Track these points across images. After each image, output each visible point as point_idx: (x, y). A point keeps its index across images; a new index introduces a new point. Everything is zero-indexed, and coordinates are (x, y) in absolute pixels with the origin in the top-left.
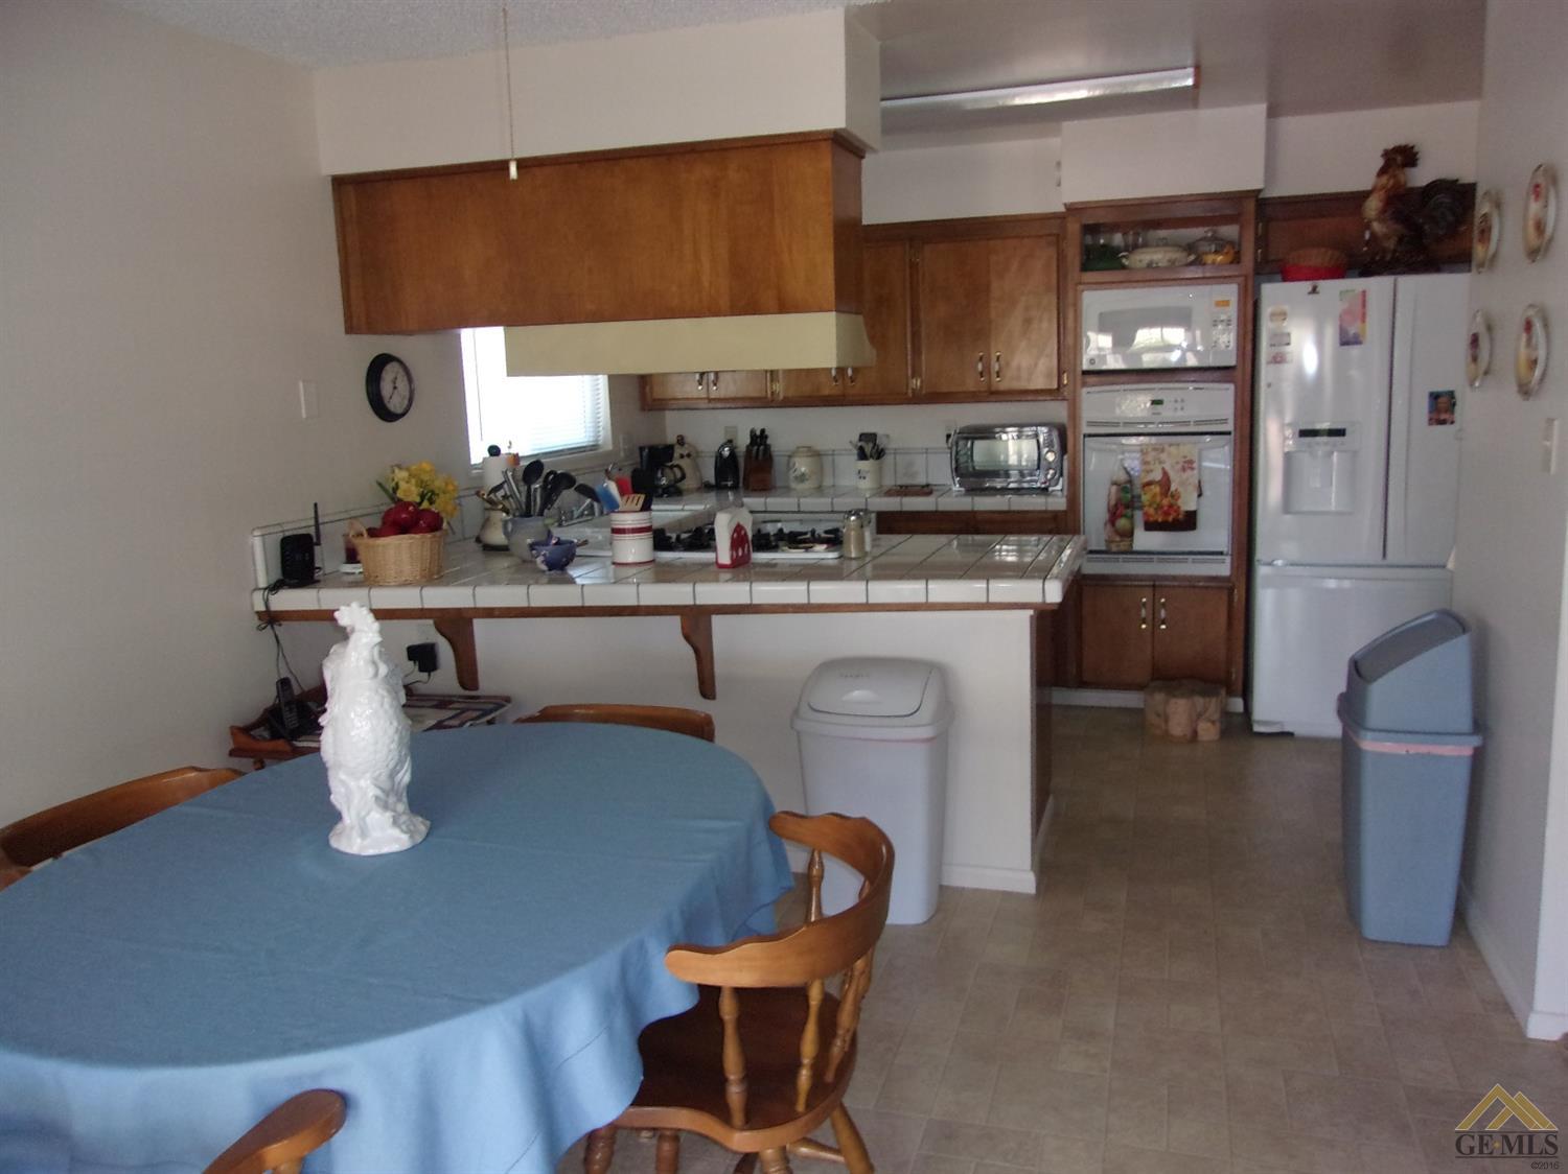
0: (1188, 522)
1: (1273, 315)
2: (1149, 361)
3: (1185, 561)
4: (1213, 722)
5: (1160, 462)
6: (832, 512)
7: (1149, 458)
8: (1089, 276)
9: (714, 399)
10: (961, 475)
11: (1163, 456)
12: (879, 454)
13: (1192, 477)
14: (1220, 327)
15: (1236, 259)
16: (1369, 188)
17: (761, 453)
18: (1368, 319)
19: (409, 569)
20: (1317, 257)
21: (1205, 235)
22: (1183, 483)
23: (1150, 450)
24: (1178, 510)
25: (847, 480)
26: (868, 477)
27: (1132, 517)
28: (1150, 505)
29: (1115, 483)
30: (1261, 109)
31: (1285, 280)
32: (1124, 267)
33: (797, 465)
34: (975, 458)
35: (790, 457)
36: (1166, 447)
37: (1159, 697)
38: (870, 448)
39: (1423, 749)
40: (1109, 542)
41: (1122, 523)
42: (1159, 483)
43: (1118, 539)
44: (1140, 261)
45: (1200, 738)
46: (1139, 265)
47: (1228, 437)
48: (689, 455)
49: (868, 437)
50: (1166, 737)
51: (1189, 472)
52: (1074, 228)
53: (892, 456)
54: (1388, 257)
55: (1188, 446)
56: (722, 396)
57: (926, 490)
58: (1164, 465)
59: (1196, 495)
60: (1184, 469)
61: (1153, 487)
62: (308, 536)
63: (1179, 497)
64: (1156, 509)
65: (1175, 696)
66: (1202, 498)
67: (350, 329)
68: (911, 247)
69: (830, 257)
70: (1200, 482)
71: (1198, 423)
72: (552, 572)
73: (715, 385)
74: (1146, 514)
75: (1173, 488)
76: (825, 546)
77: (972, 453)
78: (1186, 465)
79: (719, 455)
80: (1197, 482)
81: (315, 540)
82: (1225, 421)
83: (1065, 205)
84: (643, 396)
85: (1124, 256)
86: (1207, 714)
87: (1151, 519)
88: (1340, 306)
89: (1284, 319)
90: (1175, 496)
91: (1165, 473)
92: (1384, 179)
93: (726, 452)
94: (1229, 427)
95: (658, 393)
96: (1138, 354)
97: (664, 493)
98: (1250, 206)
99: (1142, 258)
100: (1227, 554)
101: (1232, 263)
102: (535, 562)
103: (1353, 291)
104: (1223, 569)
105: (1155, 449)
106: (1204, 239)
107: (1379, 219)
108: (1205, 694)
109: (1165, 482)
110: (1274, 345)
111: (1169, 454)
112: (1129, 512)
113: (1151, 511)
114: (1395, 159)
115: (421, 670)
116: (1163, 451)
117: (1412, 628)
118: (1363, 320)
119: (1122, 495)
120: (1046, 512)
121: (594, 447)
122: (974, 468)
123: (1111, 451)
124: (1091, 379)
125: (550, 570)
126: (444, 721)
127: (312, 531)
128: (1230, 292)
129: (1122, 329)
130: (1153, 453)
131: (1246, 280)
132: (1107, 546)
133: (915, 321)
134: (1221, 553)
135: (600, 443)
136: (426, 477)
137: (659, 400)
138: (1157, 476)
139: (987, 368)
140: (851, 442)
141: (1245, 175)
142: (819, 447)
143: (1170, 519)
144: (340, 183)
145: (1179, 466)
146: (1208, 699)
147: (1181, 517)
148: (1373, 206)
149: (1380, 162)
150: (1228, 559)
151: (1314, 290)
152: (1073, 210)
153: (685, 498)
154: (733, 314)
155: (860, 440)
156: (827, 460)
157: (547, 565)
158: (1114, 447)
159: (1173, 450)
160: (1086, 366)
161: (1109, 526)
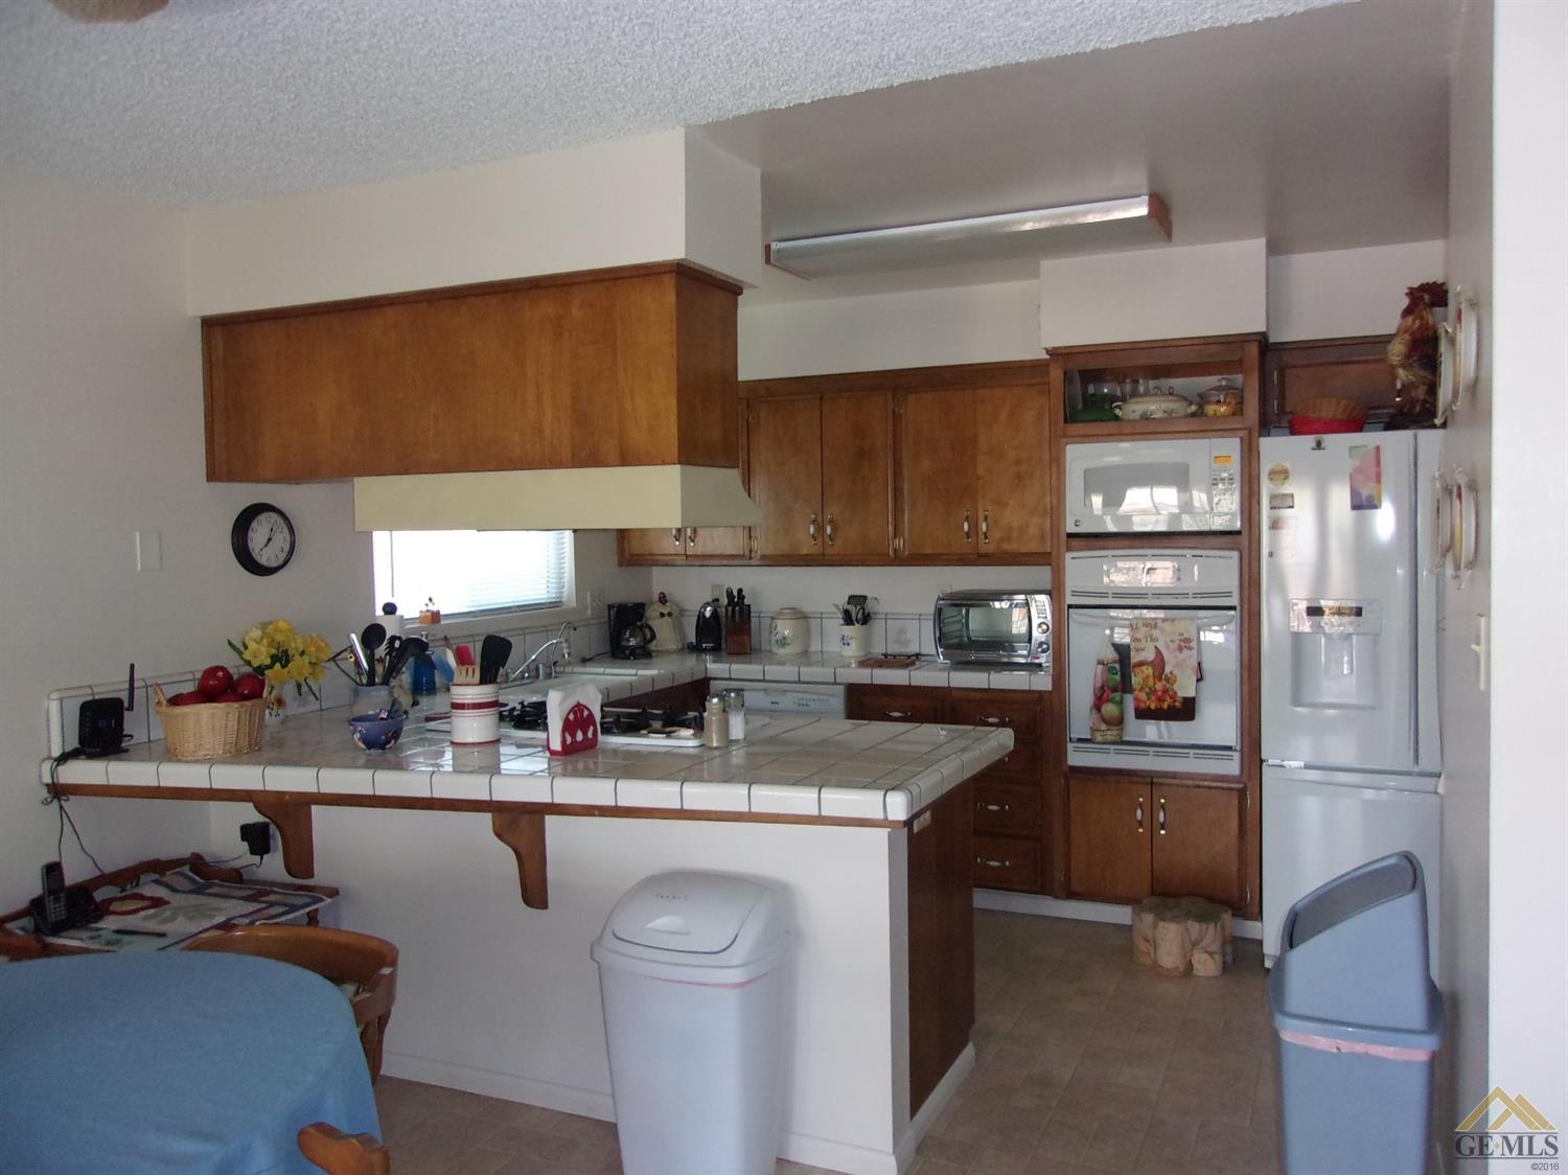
0: (1186, 710)
1: (1273, 474)
2: (1140, 525)
3: (1187, 756)
4: (1211, 954)
5: (1153, 640)
6: (799, 682)
7: (1140, 635)
8: (1074, 428)
9: (691, 556)
10: (947, 647)
11: (1156, 633)
12: (866, 619)
13: (1190, 658)
14: (1220, 486)
15: (1238, 410)
16: (1393, 331)
17: (737, 615)
18: (1383, 480)
19: (213, 742)
20: (1328, 410)
21: (1218, 384)
22: (1179, 665)
23: (1140, 624)
24: (1174, 697)
25: (833, 646)
26: (853, 644)
27: (1121, 703)
28: (1141, 690)
29: (1100, 663)
30: (1259, 245)
31: (1293, 433)
32: (1117, 418)
33: (779, 628)
34: (971, 628)
35: (772, 618)
36: (1160, 622)
37: (1148, 918)
38: (858, 612)
39: (1359, 1048)
40: (1093, 730)
41: (1109, 709)
42: (1151, 664)
43: (1104, 727)
44: (1134, 411)
45: (1195, 972)
46: (1132, 416)
47: (1232, 613)
48: (670, 614)
49: (858, 600)
50: (1156, 969)
51: (1185, 651)
52: (1056, 374)
53: (884, 621)
54: (1418, 409)
55: (1184, 623)
56: (699, 553)
57: (909, 661)
58: (1156, 644)
59: (1195, 679)
60: (1180, 649)
61: (1144, 668)
62: (119, 701)
63: (1175, 681)
64: (1147, 694)
65: (1164, 920)
66: (1201, 683)
67: (212, 476)
68: (894, 396)
69: (673, 403)
70: (1199, 664)
71: (1196, 595)
72: (372, 751)
73: (693, 541)
74: (1136, 699)
75: (1168, 669)
76: (691, 731)
77: (967, 620)
78: (1183, 644)
79: (701, 616)
80: (1196, 664)
81: (126, 704)
82: (1228, 594)
83: (1047, 351)
84: (621, 550)
85: (1117, 407)
86: (1202, 945)
87: (1143, 705)
88: (1349, 465)
89: (1286, 478)
90: (1171, 680)
91: (1158, 652)
92: (1410, 319)
93: (708, 612)
94: (1234, 601)
95: (636, 547)
96: (1128, 518)
97: (631, 654)
98: (1253, 350)
99: (1134, 409)
100: (1235, 750)
101: (1234, 414)
102: (353, 739)
103: (1365, 446)
104: (1231, 767)
105: (1146, 625)
106: (1218, 389)
107: (1404, 367)
108: (1202, 918)
109: (1159, 663)
110: (1275, 508)
111: (1163, 631)
112: (1117, 696)
113: (1143, 696)
114: (1422, 298)
115: (253, 852)
116: (1156, 626)
117: (1376, 870)
118: (1378, 480)
119: (1110, 676)
120: (1029, 692)
121: (554, 605)
122: (969, 638)
123: (1098, 625)
124: (1075, 543)
125: (369, 749)
126: (232, 919)
127: (124, 696)
128: (1231, 446)
129: (1113, 486)
130: (1144, 630)
131: (1250, 433)
132: (1092, 735)
133: (897, 475)
134: (1229, 748)
135: (563, 600)
136: (279, 638)
137: (637, 555)
138: (1150, 656)
139: (975, 526)
140: (835, 605)
141: (1246, 318)
142: (806, 608)
143: (1165, 706)
144: (210, 324)
145: (1174, 646)
146: (1204, 926)
147: (1177, 704)
148: (1396, 350)
149: (1405, 302)
150: (1236, 756)
151: (1319, 445)
152: (1055, 353)
153: (654, 660)
154: (574, 466)
155: (849, 603)
156: (814, 623)
157: (364, 742)
158: (1101, 621)
159: (1167, 626)
160: (1071, 528)
161: (1094, 711)
